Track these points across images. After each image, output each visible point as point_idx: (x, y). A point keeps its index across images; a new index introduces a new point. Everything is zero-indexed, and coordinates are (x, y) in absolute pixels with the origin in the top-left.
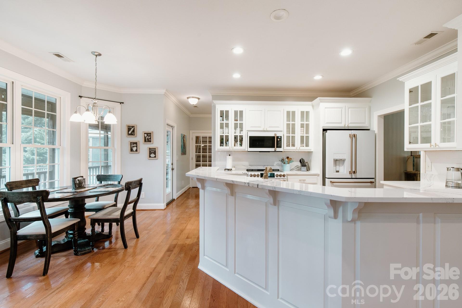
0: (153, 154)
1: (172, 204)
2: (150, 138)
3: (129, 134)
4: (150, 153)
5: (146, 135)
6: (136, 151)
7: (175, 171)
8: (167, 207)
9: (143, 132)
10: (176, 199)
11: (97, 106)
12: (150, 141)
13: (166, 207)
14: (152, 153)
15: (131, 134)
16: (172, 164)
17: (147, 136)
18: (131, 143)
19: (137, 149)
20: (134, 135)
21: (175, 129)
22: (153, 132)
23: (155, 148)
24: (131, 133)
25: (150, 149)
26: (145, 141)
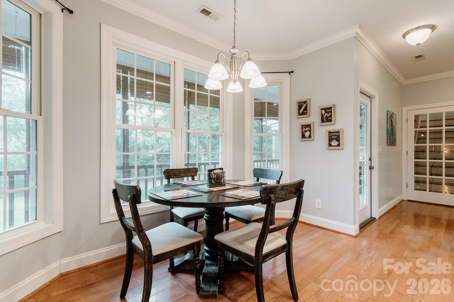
0: (335, 141)
1: (369, 227)
2: (331, 116)
3: (300, 114)
4: (330, 140)
5: (323, 112)
6: (310, 137)
7: (375, 172)
8: (362, 231)
9: (319, 107)
10: (377, 218)
11: (236, 58)
12: (331, 121)
13: (358, 231)
14: (334, 139)
15: (303, 114)
16: (370, 160)
17: (326, 112)
18: (302, 126)
19: (310, 134)
20: (307, 114)
21: (376, 101)
22: (334, 105)
23: (338, 130)
24: (303, 112)
25: (330, 133)
26: (323, 121)
